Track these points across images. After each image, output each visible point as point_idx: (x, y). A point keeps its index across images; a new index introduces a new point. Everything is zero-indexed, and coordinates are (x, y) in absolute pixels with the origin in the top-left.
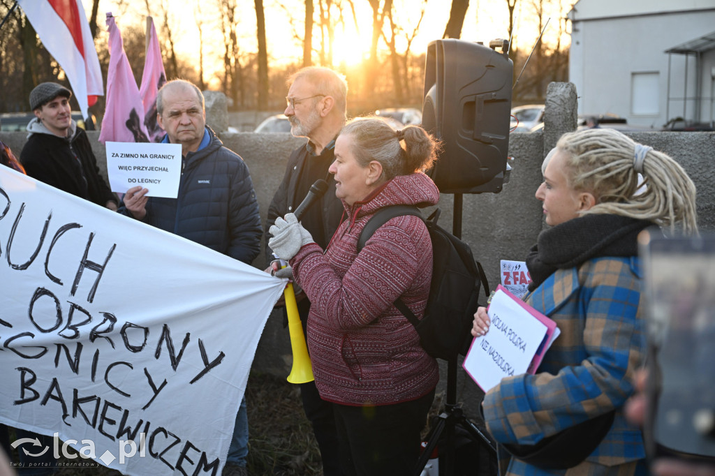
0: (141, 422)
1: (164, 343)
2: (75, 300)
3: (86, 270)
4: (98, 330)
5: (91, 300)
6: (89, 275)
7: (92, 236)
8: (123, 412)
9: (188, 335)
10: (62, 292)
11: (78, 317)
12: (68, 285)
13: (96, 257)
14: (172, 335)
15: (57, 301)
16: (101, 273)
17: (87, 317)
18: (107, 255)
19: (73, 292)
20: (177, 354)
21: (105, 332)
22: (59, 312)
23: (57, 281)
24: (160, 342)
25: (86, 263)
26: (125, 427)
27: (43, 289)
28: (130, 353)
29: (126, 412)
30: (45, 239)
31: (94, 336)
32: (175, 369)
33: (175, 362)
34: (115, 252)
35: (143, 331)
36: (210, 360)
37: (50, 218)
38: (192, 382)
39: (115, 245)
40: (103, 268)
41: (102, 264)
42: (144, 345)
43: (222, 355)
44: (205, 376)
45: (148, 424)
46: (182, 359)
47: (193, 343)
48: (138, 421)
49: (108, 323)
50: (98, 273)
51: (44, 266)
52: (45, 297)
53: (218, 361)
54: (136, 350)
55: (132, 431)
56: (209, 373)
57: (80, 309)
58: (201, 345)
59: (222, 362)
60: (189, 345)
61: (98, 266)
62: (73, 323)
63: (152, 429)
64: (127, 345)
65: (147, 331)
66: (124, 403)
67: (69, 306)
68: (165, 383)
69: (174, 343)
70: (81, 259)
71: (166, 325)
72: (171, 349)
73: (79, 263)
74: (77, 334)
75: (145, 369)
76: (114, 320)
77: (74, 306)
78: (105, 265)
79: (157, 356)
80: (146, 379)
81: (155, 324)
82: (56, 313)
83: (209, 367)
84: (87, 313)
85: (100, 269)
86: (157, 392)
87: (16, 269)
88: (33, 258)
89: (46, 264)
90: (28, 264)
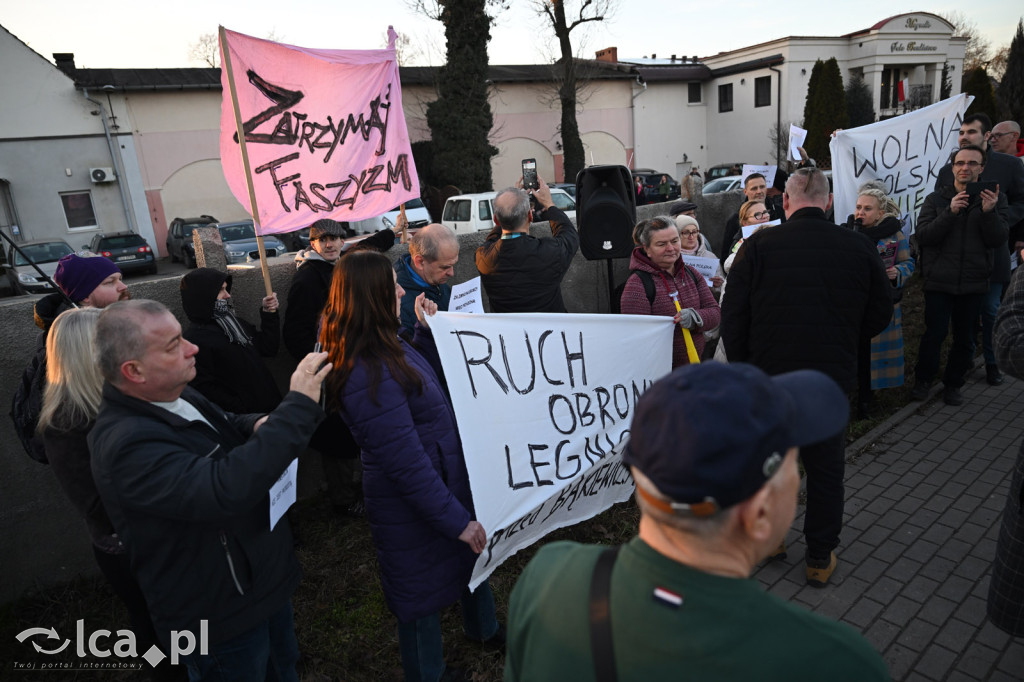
2: (576, 390)
3: (573, 362)
4: (603, 404)
5: (585, 383)
6: (576, 364)
7: (563, 335)
10: (564, 390)
12: (567, 381)
13: (574, 349)
15: (566, 400)
16: (582, 358)
17: (588, 400)
18: (579, 343)
19: (573, 385)
22: (571, 407)
23: (558, 383)
25: (571, 357)
27: (553, 395)
30: (534, 356)
31: (602, 412)
34: (583, 340)
35: (623, 391)
37: (527, 337)
39: (581, 334)
40: (582, 353)
41: (579, 351)
42: (628, 408)
49: (604, 396)
50: (581, 360)
51: (544, 377)
52: (558, 401)
54: (625, 416)
57: (581, 395)
61: (578, 354)
62: (582, 412)
64: (620, 415)
65: (625, 390)
67: (574, 397)
70: (565, 356)
73: (566, 360)
74: (593, 416)
76: (604, 390)
77: (578, 395)
78: (582, 351)
82: (569, 410)
84: (587, 396)
85: (580, 356)
87: (527, 392)
88: (533, 376)
89: (545, 374)
90: (533, 383)
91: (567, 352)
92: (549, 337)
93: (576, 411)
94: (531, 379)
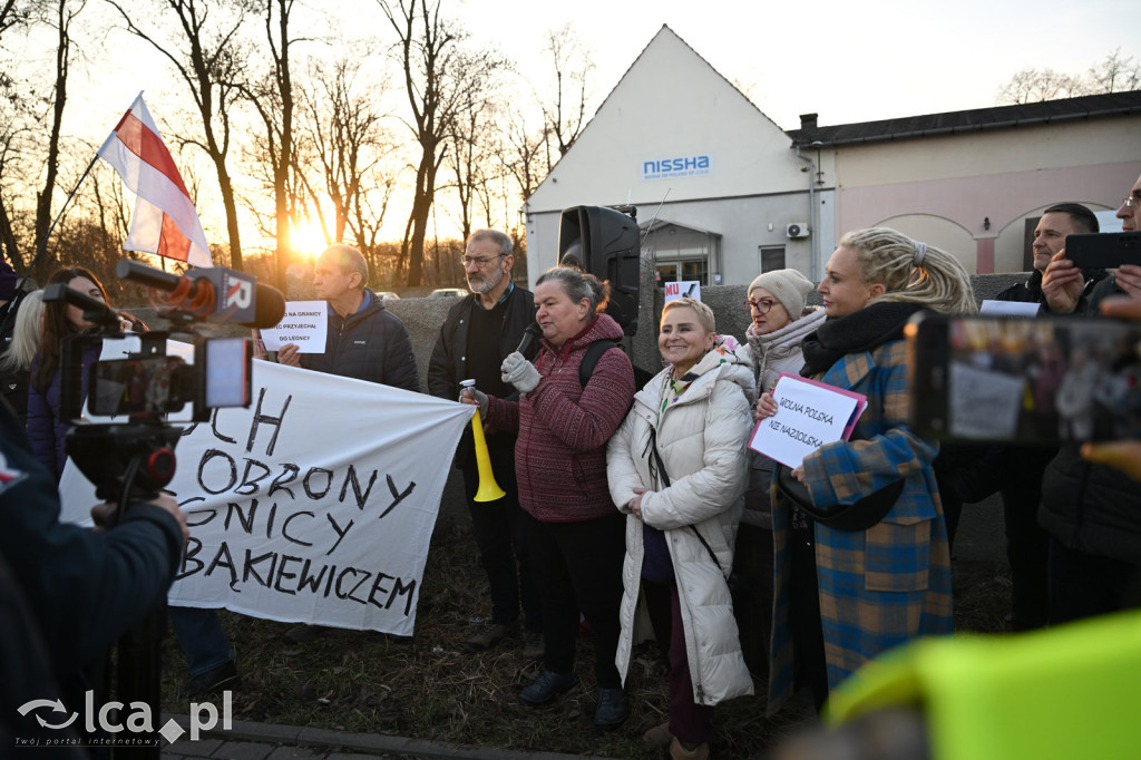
0: (326, 567)
1: (350, 485)
2: (252, 455)
3: (261, 425)
4: (280, 480)
5: (270, 452)
6: (266, 430)
7: (263, 391)
8: (304, 562)
9: (375, 472)
10: (238, 453)
11: (256, 472)
12: (243, 442)
13: (272, 412)
14: (358, 475)
15: (231, 460)
16: (279, 425)
17: (265, 472)
18: (282, 407)
19: (249, 448)
20: (363, 493)
21: (287, 481)
22: (234, 471)
23: (229, 440)
24: (346, 484)
25: (260, 419)
26: (307, 577)
27: (213, 450)
28: (313, 501)
29: (308, 562)
31: (275, 487)
32: (361, 508)
33: (361, 501)
34: (291, 403)
35: (327, 475)
36: (400, 492)
38: (381, 517)
39: (290, 397)
40: (280, 420)
41: (278, 416)
42: (327, 490)
43: (413, 485)
44: (396, 507)
45: (334, 568)
46: (369, 497)
47: (381, 479)
48: (322, 567)
49: (290, 473)
50: (275, 426)
51: (211, 429)
52: (216, 458)
53: (408, 491)
54: (317, 496)
55: (316, 579)
56: (399, 504)
57: (258, 464)
58: (389, 480)
59: (413, 491)
60: (375, 482)
61: (274, 419)
62: (248, 480)
63: (338, 572)
64: (309, 494)
65: (331, 474)
66: (304, 553)
67: (245, 462)
68: (351, 523)
69: (360, 483)
70: (253, 416)
71: (351, 466)
72: (357, 489)
73: (253, 420)
74: (256, 487)
75: (329, 515)
76: (296, 469)
77: (251, 462)
78: (282, 417)
79: (341, 499)
80: (330, 524)
81: (340, 466)
82: (230, 472)
83: (398, 498)
84: (266, 467)
85: (277, 422)
86: (342, 534)
87: (179, 436)
88: (197, 422)
89: (213, 425)
90: (193, 428)
91: (259, 411)
93: (239, 477)
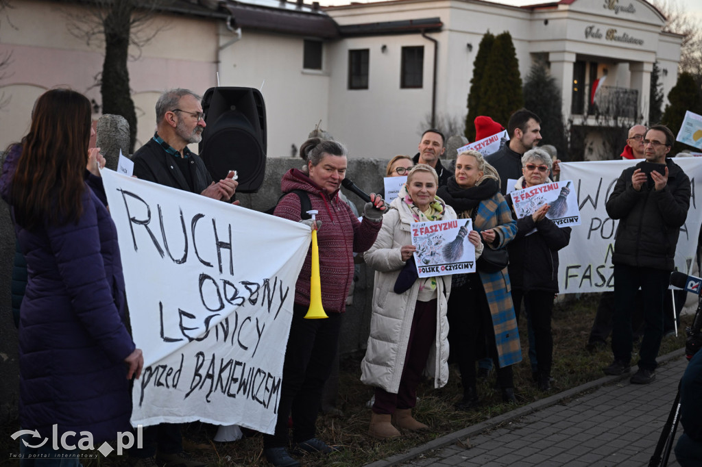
2: (224, 276)
3: (221, 250)
5: (232, 273)
6: (224, 251)
7: (214, 221)
10: (213, 272)
11: (229, 291)
12: (216, 266)
13: (224, 238)
15: (214, 282)
16: (230, 248)
18: (228, 234)
19: (220, 270)
22: (218, 291)
23: (208, 264)
25: (220, 245)
27: (203, 274)
30: (187, 231)
34: (231, 231)
37: (181, 213)
39: (230, 225)
40: (230, 244)
41: (228, 242)
50: (229, 250)
51: (195, 255)
52: (207, 281)
57: (228, 283)
61: (227, 244)
67: (222, 283)
70: (215, 242)
73: (216, 246)
77: (225, 282)
78: (230, 242)
84: (233, 286)
85: (228, 246)
87: (180, 263)
88: (186, 250)
89: (196, 252)
90: (185, 256)
91: (217, 239)
92: (200, 220)
93: (223, 296)
94: (184, 253)
